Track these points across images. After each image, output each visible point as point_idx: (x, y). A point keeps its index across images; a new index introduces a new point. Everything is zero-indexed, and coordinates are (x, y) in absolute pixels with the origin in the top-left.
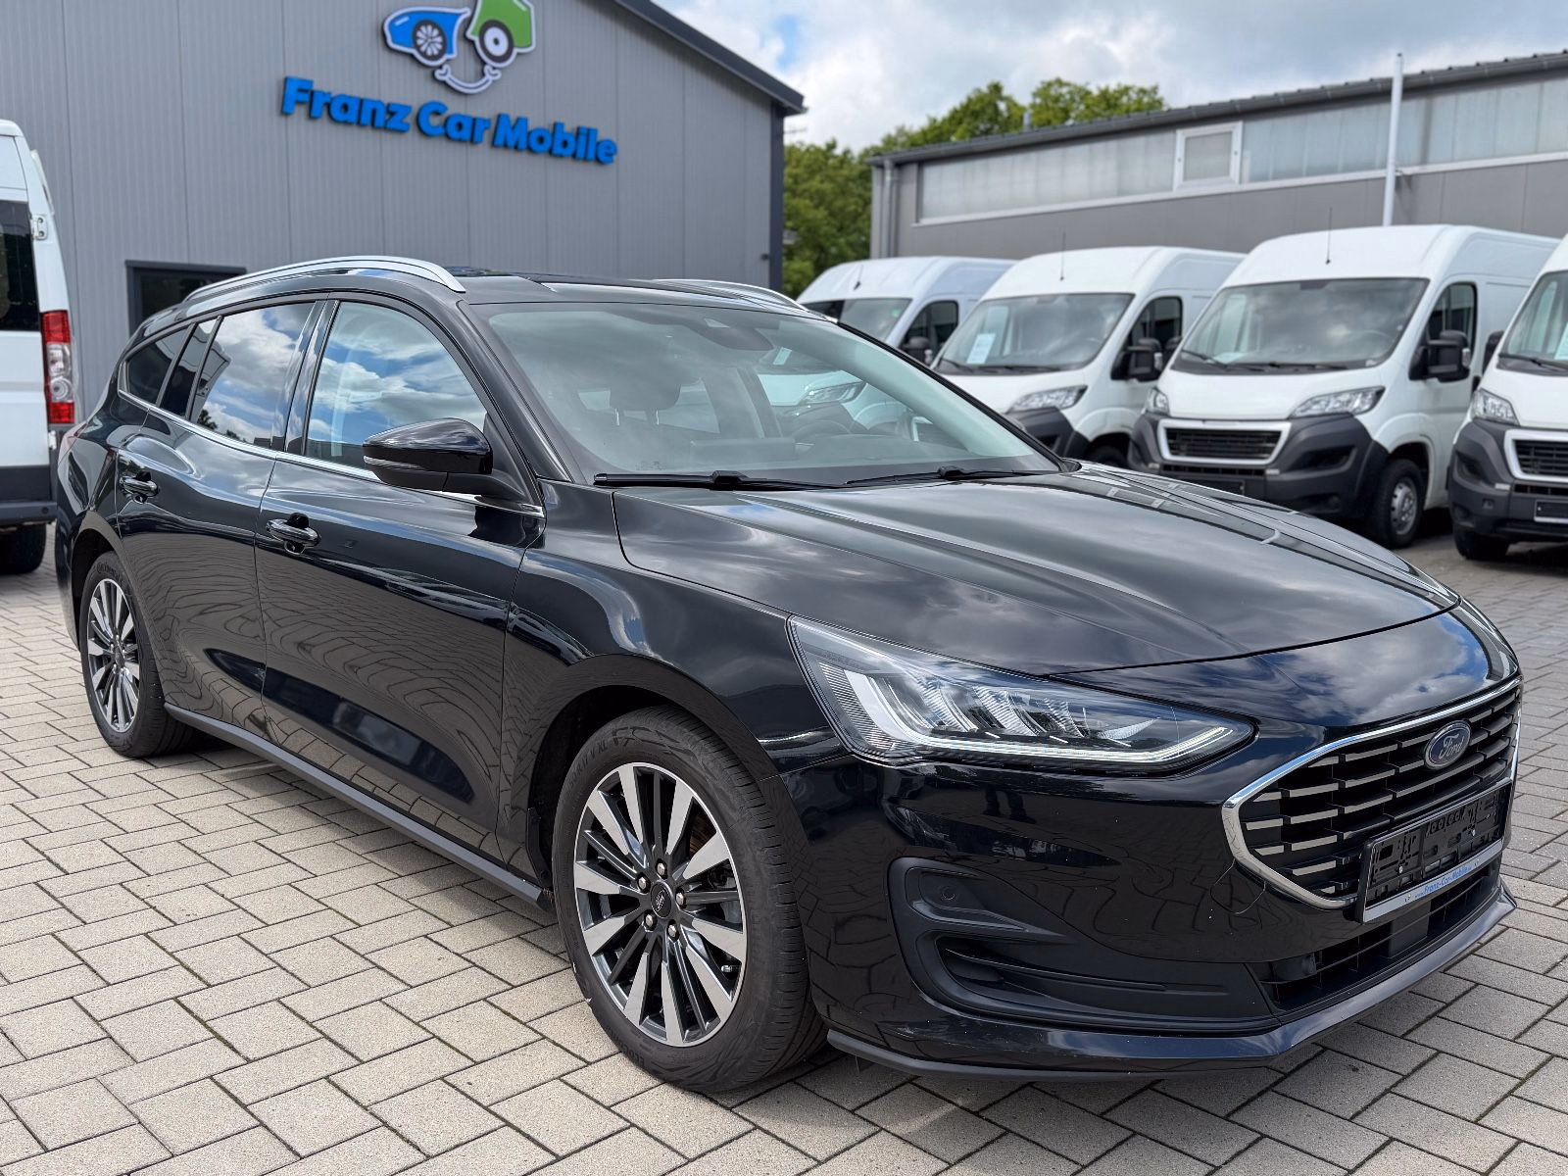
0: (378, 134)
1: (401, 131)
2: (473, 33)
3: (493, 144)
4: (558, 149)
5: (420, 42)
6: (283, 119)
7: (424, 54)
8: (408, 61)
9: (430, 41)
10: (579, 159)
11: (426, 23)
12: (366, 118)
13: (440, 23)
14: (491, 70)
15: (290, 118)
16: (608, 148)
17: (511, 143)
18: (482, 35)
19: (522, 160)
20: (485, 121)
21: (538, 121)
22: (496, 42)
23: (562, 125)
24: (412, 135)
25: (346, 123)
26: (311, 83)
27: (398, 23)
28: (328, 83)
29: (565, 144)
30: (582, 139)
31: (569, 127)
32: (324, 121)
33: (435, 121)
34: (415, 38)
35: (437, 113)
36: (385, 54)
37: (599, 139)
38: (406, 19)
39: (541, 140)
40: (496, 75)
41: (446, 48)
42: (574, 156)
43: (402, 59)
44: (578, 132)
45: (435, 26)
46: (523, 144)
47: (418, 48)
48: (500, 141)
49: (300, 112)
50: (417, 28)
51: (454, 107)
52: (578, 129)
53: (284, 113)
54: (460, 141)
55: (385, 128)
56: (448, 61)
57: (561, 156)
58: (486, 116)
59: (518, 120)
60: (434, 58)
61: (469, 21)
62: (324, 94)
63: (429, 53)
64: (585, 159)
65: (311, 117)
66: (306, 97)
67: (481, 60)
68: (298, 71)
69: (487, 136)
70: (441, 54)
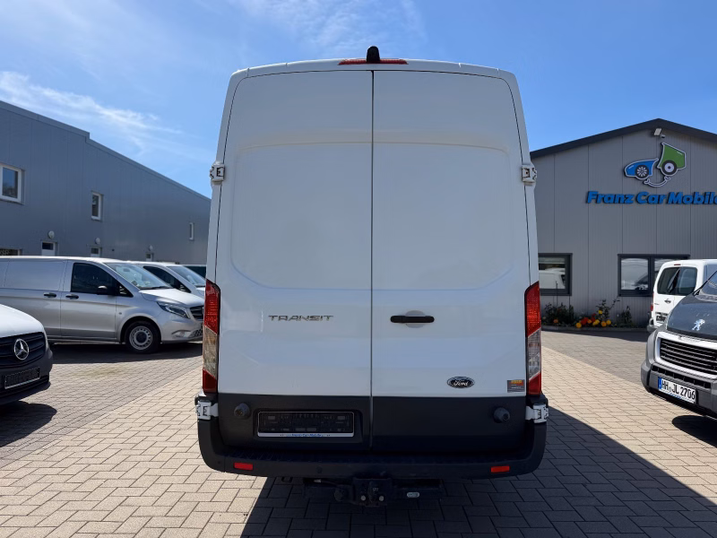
0: (621, 206)
1: (630, 204)
2: (660, 166)
3: (667, 203)
4: (696, 201)
5: (638, 173)
6: (587, 205)
7: (640, 177)
8: (633, 180)
9: (642, 171)
10: (706, 204)
11: (640, 166)
12: (617, 200)
13: (646, 166)
14: (667, 177)
15: (589, 204)
17: (675, 202)
18: (663, 167)
19: (680, 207)
20: (663, 196)
21: (687, 192)
22: (669, 168)
23: (698, 192)
24: (635, 204)
25: (609, 203)
26: (597, 192)
27: (630, 168)
28: (603, 191)
29: (699, 199)
30: (707, 197)
31: (701, 193)
32: (602, 203)
33: (644, 198)
34: (636, 171)
35: (644, 195)
36: (625, 179)
38: (633, 166)
39: (688, 199)
40: (669, 179)
41: (648, 173)
42: (703, 203)
43: (631, 180)
45: (644, 166)
46: (680, 201)
47: (637, 175)
48: (670, 202)
49: (593, 201)
50: (638, 168)
51: (651, 192)
52: (705, 193)
53: (587, 202)
54: (654, 204)
55: (624, 203)
56: (649, 177)
57: (697, 204)
58: (664, 194)
59: (678, 193)
60: (643, 177)
61: (658, 162)
62: (602, 195)
64: (708, 203)
65: (597, 203)
66: (595, 197)
67: (663, 174)
68: (592, 189)
69: (665, 201)
70: (646, 175)
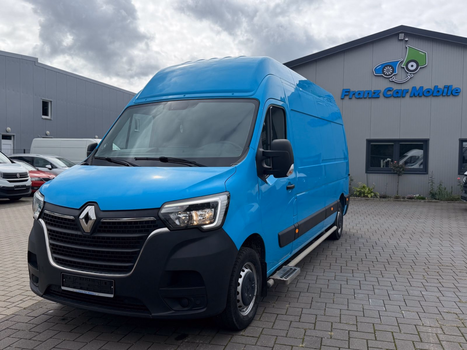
0: (370, 100)
1: (378, 98)
2: (403, 66)
3: (411, 97)
4: (435, 94)
5: (385, 72)
6: (342, 100)
7: (386, 75)
8: (382, 78)
9: (388, 70)
10: (445, 96)
11: (387, 66)
12: (366, 95)
13: (392, 65)
14: (409, 74)
15: (344, 100)
16: (457, 90)
17: (416, 94)
18: (407, 66)
19: (422, 99)
20: (406, 90)
21: (428, 85)
22: (412, 66)
23: (438, 86)
24: (382, 98)
25: (359, 98)
26: (350, 89)
27: (377, 68)
28: (355, 88)
29: (438, 91)
30: (446, 90)
31: (441, 86)
32: (354, 99)
33: (389, 93)
34: (383, 70)
35: (390, 91)
36: (374, 78)
37: (453, 88)
38: (381, 66)
39: (429, 92)
40: (412, 75)
41: (394, 71)
42: (442, 95)
43: (379, 78)
44: (445, 87)
45: (390, 66)
46: (421, 95)
47: (384, 73)
48: (412, 95)
49: (347, 97)
50: (384, 68)
51: (396, 87)
52: (445, 86)
53: (342, 98)
54: (398, 97)
55: (372, 98)
56: (394, 75)
57: (436, 96)
58: (407, 89)
59: (420, 87)
60: (389, 75)
61: (402, 62)
62: (353, 92)
63: (388, 74)
64: (447, 95)
65: (350, 99)
66: (348, 93)
68: (346, 87)
69: (408, 95)
70: (392, 73)
